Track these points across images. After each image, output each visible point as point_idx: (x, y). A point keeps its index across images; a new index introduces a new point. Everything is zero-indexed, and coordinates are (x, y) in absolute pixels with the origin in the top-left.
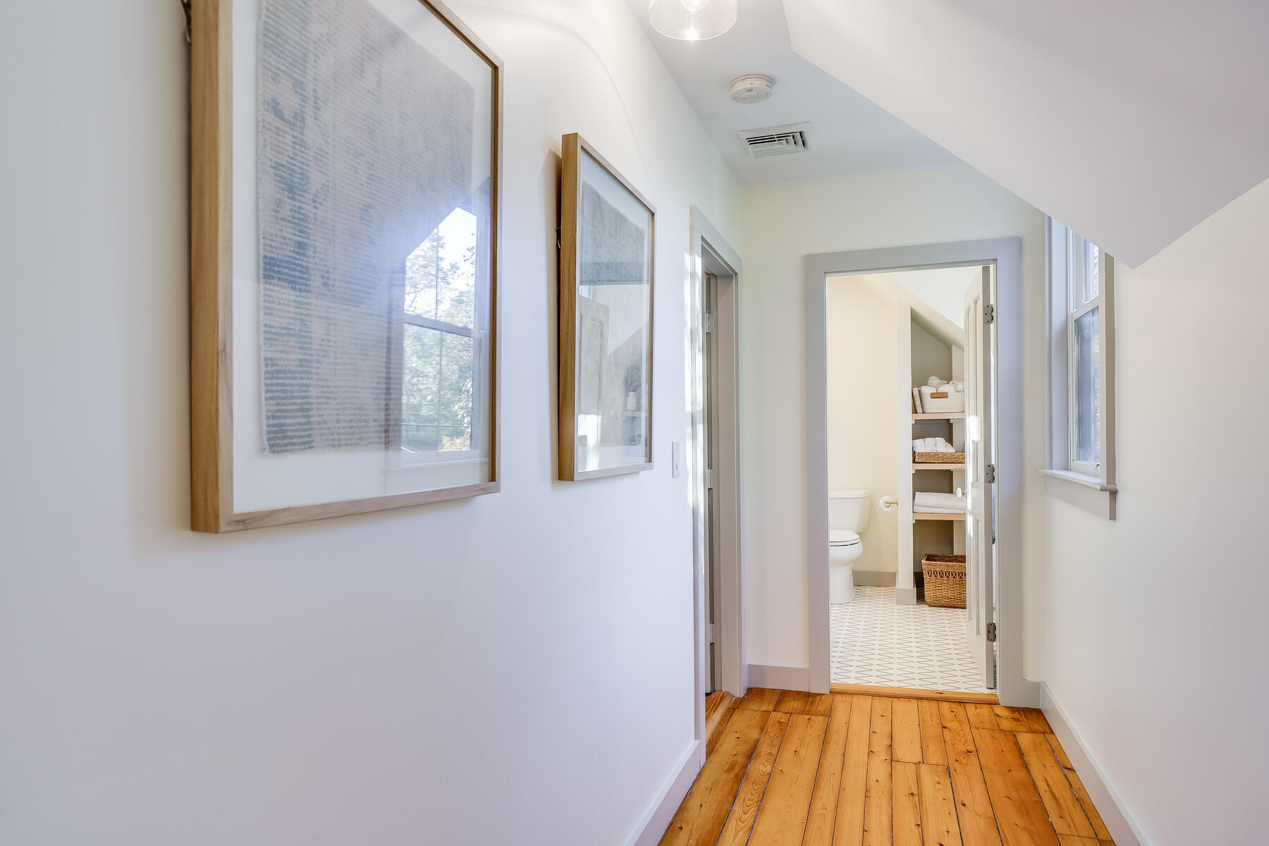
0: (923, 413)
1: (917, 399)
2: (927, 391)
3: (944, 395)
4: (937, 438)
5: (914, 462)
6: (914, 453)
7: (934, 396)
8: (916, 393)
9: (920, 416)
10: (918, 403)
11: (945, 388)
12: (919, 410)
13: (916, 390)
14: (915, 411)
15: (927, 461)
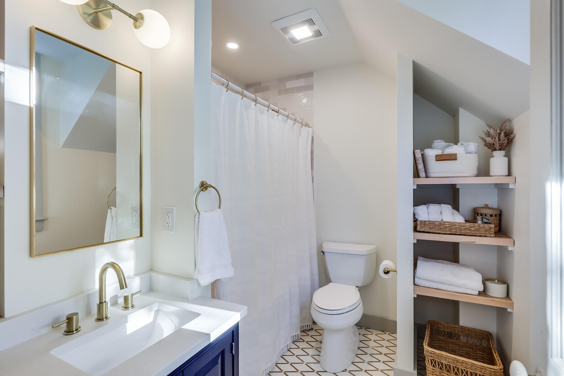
0: (427, 177)
1: (420, 161)
2: (431, 153)
3: (453, 157)
4: (442, 205)
5: (415, 230)
6: (415, 220)
7: (439, 158)
8: (418, 155)
9: (423, 181)
10: (421, 167)
11: (452, 149)
12: (422, 174)
13: (418, 153)
14: (416, 175)
15: (431, 231)
